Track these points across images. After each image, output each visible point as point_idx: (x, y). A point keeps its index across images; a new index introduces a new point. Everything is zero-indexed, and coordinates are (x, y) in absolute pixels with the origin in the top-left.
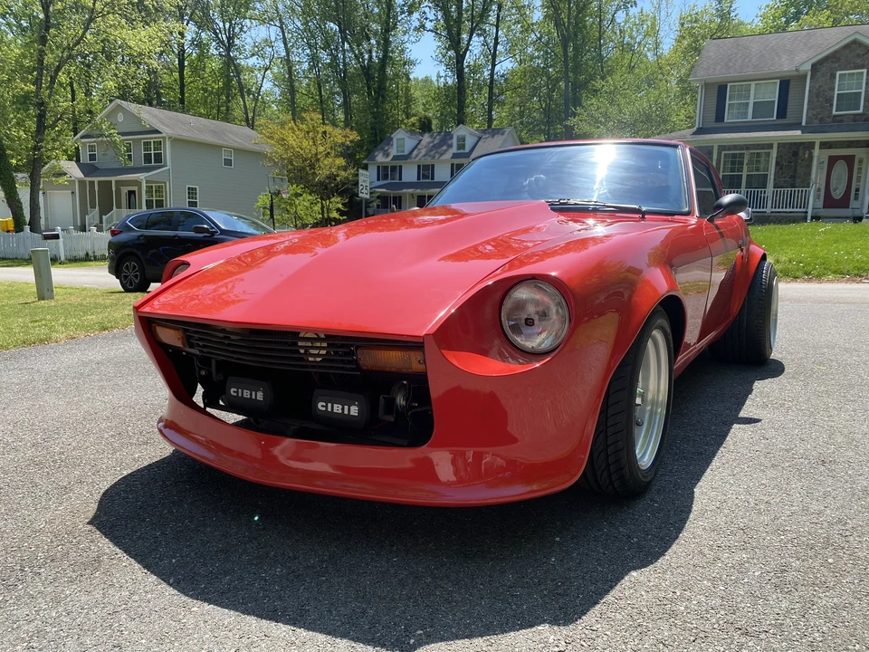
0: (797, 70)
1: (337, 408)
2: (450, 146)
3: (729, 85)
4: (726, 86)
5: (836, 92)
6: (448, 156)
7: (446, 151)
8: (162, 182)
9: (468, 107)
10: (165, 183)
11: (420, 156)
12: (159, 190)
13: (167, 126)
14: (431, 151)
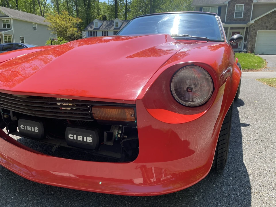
0: (224, 4)
1: (80, 138)
2: (113, 25)
3: (203, 8)
4: (202, 8)
5: (235, 11)
6: (112, 29)
7: (111, 27)
8: (11, 35)
9: (119, 12)
10: (12, 35)
11: (103, 28)
12: (9, 38)
13: (11, 14)
14: (107, 27)
